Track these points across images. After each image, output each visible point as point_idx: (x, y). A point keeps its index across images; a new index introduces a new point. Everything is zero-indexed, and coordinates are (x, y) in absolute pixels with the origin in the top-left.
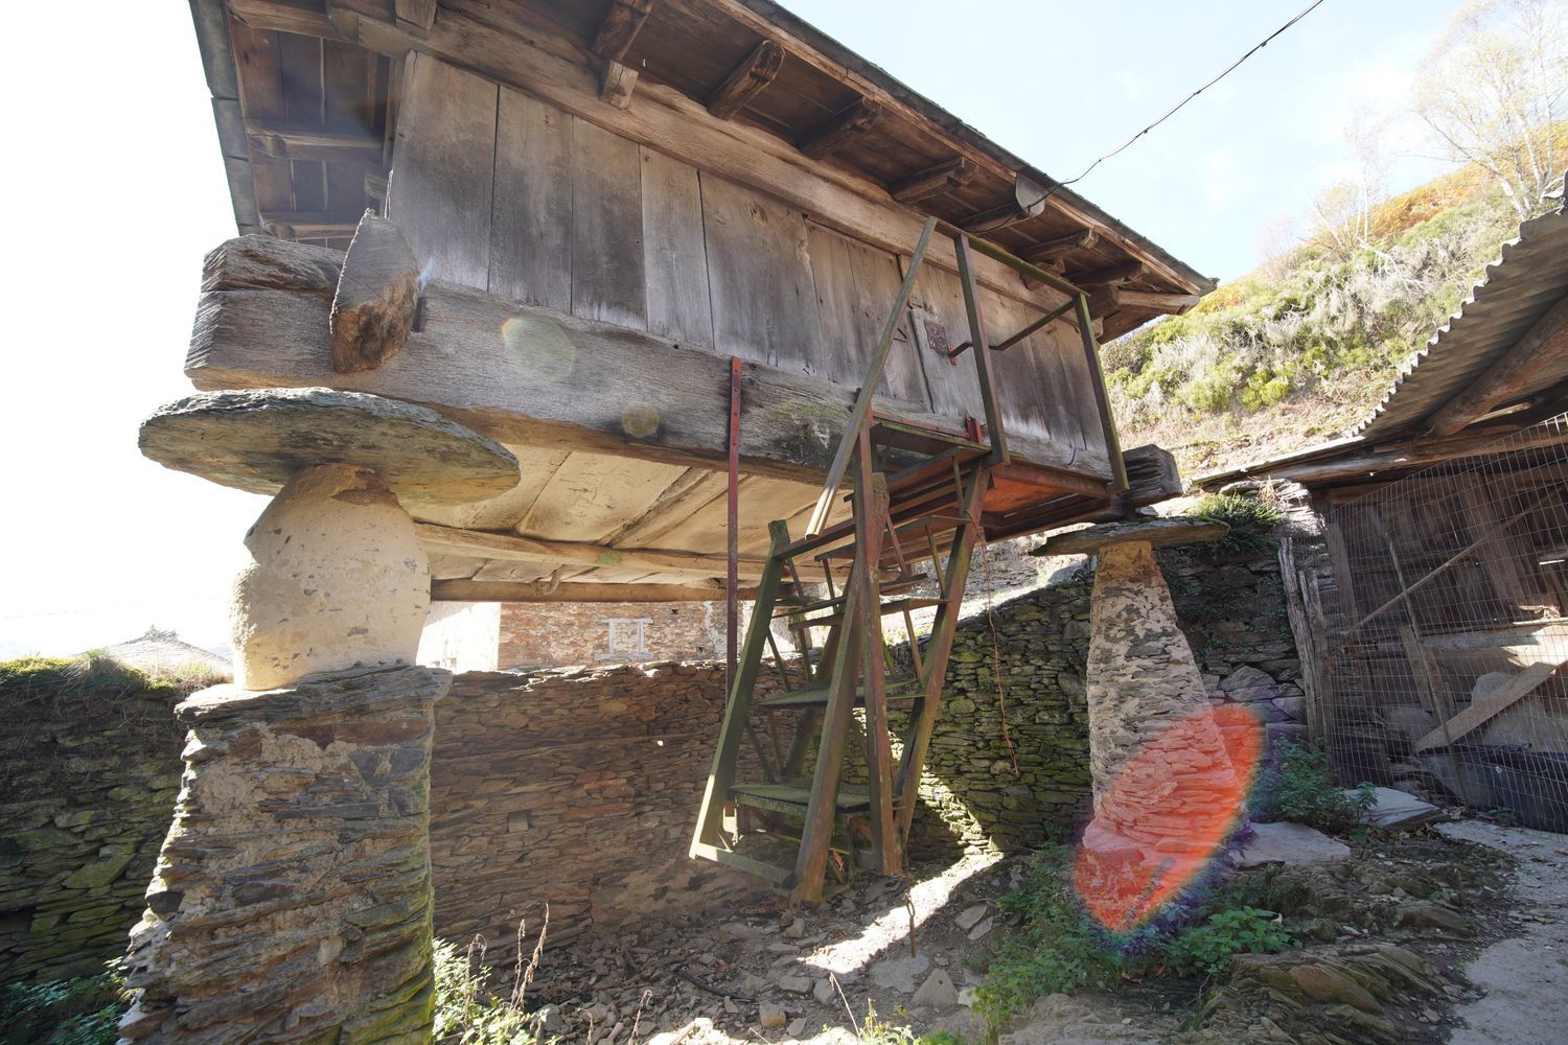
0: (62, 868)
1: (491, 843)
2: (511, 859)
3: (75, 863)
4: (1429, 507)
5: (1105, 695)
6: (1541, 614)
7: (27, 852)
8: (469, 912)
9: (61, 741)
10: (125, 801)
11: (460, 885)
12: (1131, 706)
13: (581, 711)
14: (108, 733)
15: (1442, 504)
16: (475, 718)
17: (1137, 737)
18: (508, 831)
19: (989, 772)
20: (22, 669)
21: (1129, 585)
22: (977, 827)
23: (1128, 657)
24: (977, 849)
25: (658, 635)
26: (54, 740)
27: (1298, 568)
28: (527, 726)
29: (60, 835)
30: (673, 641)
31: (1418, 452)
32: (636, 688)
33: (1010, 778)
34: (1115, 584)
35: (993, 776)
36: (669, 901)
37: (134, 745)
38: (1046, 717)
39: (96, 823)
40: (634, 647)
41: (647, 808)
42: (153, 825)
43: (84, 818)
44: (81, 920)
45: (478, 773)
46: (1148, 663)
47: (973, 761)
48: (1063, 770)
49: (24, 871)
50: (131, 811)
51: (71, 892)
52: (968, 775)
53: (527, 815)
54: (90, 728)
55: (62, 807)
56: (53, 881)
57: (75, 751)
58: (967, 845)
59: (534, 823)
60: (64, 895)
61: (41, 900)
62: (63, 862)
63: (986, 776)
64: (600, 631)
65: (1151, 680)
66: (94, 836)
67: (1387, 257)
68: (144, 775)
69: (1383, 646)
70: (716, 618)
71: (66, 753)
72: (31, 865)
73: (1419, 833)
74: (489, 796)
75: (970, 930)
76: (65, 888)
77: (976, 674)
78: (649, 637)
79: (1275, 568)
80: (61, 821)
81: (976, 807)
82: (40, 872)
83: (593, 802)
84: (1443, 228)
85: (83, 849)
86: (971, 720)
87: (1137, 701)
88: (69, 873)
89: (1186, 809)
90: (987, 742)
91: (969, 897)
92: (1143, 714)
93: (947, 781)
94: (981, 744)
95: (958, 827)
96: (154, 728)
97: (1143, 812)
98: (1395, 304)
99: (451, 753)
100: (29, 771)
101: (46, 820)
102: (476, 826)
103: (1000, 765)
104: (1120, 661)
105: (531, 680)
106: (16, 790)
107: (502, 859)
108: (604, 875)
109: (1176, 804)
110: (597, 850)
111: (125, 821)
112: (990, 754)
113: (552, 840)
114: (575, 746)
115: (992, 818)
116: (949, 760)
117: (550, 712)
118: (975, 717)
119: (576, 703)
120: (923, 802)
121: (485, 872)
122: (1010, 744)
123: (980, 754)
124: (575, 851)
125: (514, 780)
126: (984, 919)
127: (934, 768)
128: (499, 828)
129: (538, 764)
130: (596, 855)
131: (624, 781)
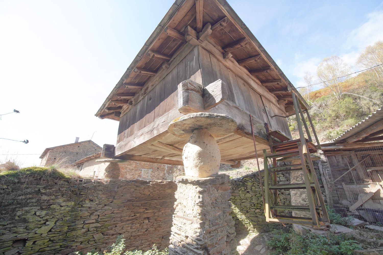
0: (36, 227)
1: (140, 225)
2: (144, 230)
3: (39, 226)
4: (345, 157)
5: (297, 193)
6: (369, 182)
7: (28, 222)
8: (134, 245)
9: (41, 190)
10: (54, 209)
11: (132, 237)
13: (162, 192)
14: (53, 189)
15: (348, 157)
16: (139, 191)
17: (306, 203)
18: (144, 223)
19: (255, 212)
20: (35, 170)
22: (252, 226)
24: (252, 232)
25: (153, 174)
26: (39, 190)
27: (323, 168)
28: (150, 194)
29: (37, 217)
30: (157, 176)
31: (344, 146)
33: (260, 214)
35: (256, 213)
37: (59, 193)
39: (47, 215)
40: (147, 177)
42: (60, 216)
43: (44, 213)
44: (39, 243)
45: (138, 206)
47: (251, 209)
49: (26, 228)
50: (55, 212)
51: (37, 235)
52: (250, 213)
53: (148, 218)
54: (49, 187)
55: (38, 210)
56: (33, 231)
57: (45, 194)
58: (250, 230)
59: (150, 221)
60: (36, 235)
61: (29, 237)
62: (37, 226)
63: (254, 213)
64: (140, 172)
66: (45, 218)
67: (313, 103)
68: (60, 202)
69: (339, 186)
70: (168, 171)
71: (42, 194)
72: (28, 226)
73: (362, 227)
74: (140, 213)
75: (260, 251)
76: (36, 233)
77: (252, 188)
78: (151, 174)
79: (318, 168)
80: (38, 214)
81: (252, 221)
82: (30, 228)
83: (163, 216)
84: (324, 100)
85: (43, 222)
86: (250, 199)
87: (305, 195)
88: (38, 229)
90: (254, 205)
91: (256, 243)
92: (307, 198)
93: (244, 214)
94: (253, 205)
95: (247, 226)
96: (65, 189)
98: (315, 113)
99: (133, 201)
100: (32, 198)
101: (34, 213)
102: (137, 221)
103: (258, 210)
105: (151, 183)
106: (28, 204)
107: (142, 230)
108: (164, 236)
110: (163, 229)
111: (54, 215)
112: (255, 208)
113: (154, 226)
114: (160, 201)
115: (256, 224)
116: (245, 209)
117: (155, 191)
118: (251, 198)
119: (161, 189)
120: (238, 219)
121: (138, 234)
122: (260, 205)
123: (253, 207)
124: (159, 229)
125: (146, 209)
126: (262, 248)
127: (241, 210)
128: (142, 222)
129: (152, 205)
130: (163, 230)
131: (170, 211)
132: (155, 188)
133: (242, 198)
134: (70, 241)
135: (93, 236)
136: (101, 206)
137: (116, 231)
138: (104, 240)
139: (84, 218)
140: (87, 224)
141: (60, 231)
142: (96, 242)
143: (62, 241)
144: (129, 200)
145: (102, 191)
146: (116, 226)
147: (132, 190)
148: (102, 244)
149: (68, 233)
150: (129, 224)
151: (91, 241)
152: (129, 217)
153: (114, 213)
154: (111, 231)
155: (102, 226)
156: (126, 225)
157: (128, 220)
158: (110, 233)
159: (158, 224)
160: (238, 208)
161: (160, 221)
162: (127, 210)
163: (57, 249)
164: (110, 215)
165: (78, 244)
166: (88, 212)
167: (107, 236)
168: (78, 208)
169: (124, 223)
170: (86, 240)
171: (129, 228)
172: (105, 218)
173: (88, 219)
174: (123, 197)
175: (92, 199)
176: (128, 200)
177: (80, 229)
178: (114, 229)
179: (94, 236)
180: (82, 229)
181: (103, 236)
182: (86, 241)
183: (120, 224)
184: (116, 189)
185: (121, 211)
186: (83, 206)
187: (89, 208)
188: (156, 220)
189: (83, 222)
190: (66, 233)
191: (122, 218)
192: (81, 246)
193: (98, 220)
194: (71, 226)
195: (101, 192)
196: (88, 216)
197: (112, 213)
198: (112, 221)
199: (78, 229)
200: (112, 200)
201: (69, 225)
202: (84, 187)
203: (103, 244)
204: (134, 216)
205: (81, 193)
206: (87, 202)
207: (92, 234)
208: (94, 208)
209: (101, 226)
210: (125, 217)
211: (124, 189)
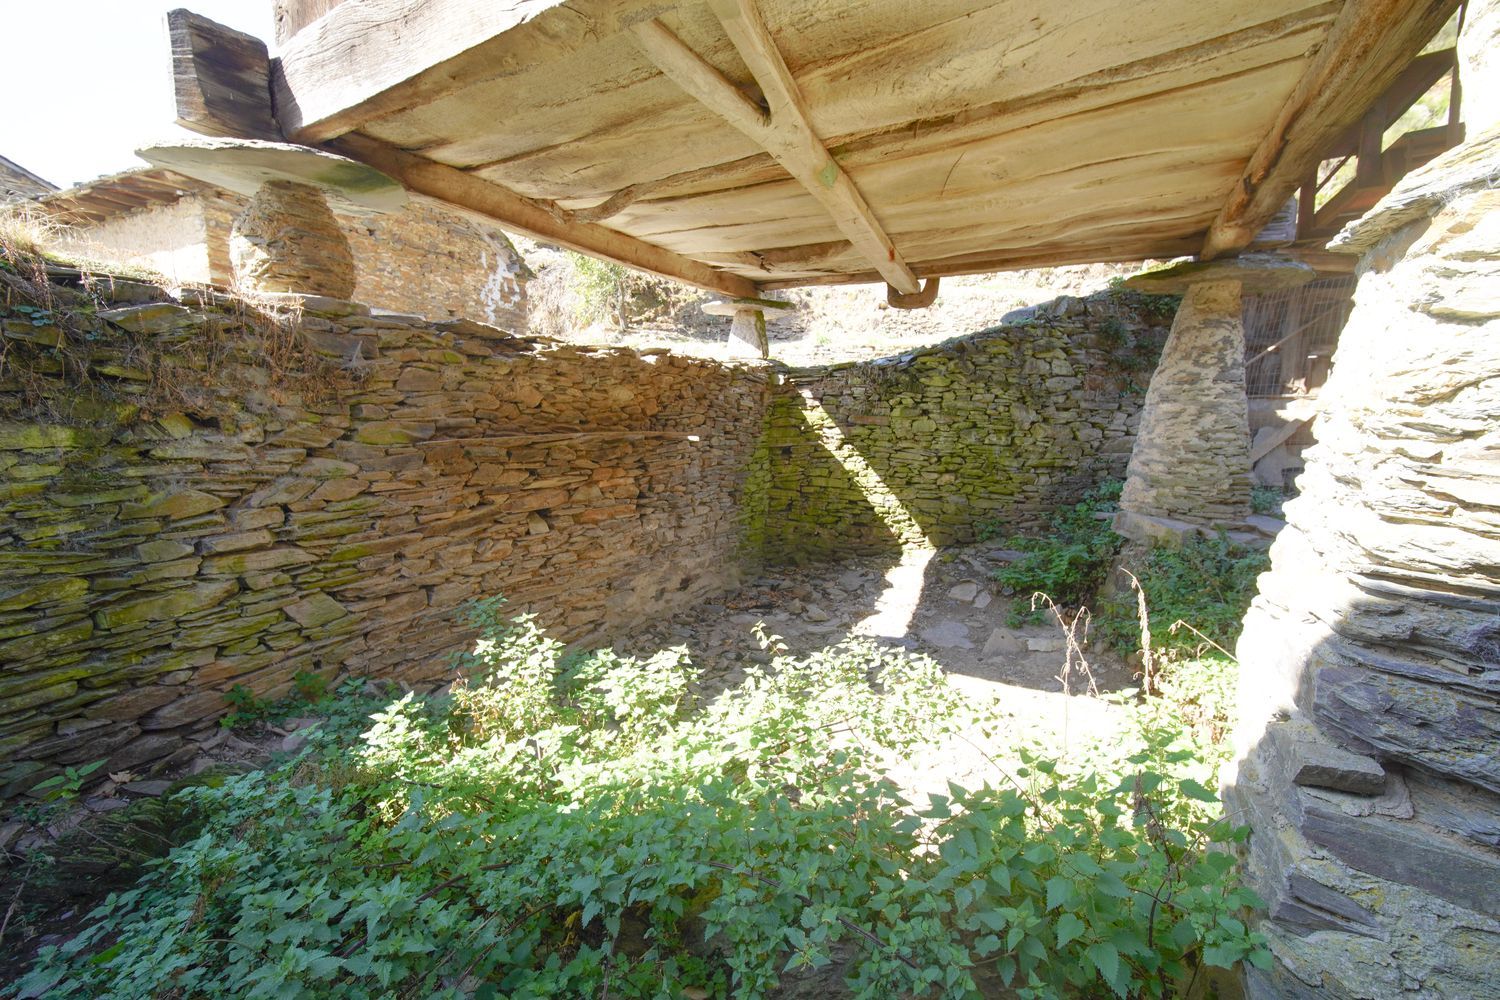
1: (514, 545)
2: (537, 564)
12: (1208, 421)
13: (593, 394)
16: (486, 385)
17: (1208, 445)
18: (528, 533)
19: (936, 483)
21: (1229, 319)
22: (917, 528)
23: (1215, 381)
24: (915, 546)
28: (540, 406)
32: (641, 375)
33: (953, 488)
34: (1215, 316)
35: (939, 486)
36: (667, 602)
38: (995, 440)
41: (649, 511)
45: (495, 461)
46: (1230, 386)
47: (924, 474)
48: (997, 482)
52: (917, 486)
53: (544, 514)
58: (907, 543)
59: (556, 523)
63: (933, 486)
65: (1228, 401)
74: (507, 490)
75: (973, 602)
77: (942, 398)
81: (918, 513)
83: (607, 502)
86: (930, 438)
87: (1214, 417)
89: (1234, 499)
90: (940, 458)
92: (1218, 427)
93: (897, 490)
94: (934, 460)
95: (900, 529)
97: (1201, 501)
99: (465, 431)
102: (498, 527)
103: (947, 478)
104: (1208, 383)
105: (538, 346)
107: (527, 565)
108: (616, 578)
109: (1228, 495)
110: (611, 553)
112: (940, 468)
113: (572, 543)
114: (589, 436)
115: (931, 521)
116: (903, 472)
117: (563, 391)
118: (933, 435)
119: (590, 382)
120: (872, 508)
121: (512, 580)
122: (959, 460)
123: (931, 468)
124: (593, 554)
125: (532, 472)
126: (979, 592)
127: (888, 479)
128: (522, 530)
129: (556, 455)
130: (611, 559)
131: (631, 480)
132: (559, 374)
133: (899, 434)
134: (138, 653)
135: (280, 610)
136: (286, 455)
137: (402, 577)
138: (352, 624)
139: (193, 527)
140: (221, 554)
141: (28, 610)
142: (308, 638)
143: (77, 657)
144: (443, 430)
145: (269, 367)
146: (400, 557)
147: (452, 374)
148: (344, 642)
149: (109, 610)
150: (464, 543)
151: (279, 636)
152: (459, 509)
153: (372, 494)
154: (377, 579)
155: (320, 562)
156: (452, 549)
157: (455, 527)
158: (376, 589)
159: (590, 534)
160: (875, 470)
161: (596, 522)
162: (442, 479)
163: (59, 700)
164: (356, 502)
165: (204, 659)
166: (209, 492)
167: (363, 605)
168: (118, 464)
169: (437, 540)
170: (247, 632)
171: (468, 559)
172: (332, 521)
173: (222, 529)
174: (406, 410)
175: (208, 414)
176: (438, 429)
177: (182, 582)
178: (391, 568)
179: (291, 610)
180: (200, 584)
181: (340, 605)
182: (244, 639)
183: (418, 545)
184: (357, 362)
185: (408, 482)
186: (158, 453)
187: (207, 464)
188: (577, 519)
189: (190, 549)
190: (92, 616)
191: (422, 519)
192: (225, 663)
193: (289, 532)
194: (107, 575)
195: (263, 371)
196: (211, 512)
197: (363, 493)
198: (375, 533)
199: (171, 584)
200: (346, 424)
201: (89, 568)
202: (111, 325)
203: (349, 639)
204: (481, 504)
205: (110, 370)
206: (178, 429)
207: (272, 605)
208: (237, 468)
209: (315, 558)
210: (437, 511)
211: (405, 365)
